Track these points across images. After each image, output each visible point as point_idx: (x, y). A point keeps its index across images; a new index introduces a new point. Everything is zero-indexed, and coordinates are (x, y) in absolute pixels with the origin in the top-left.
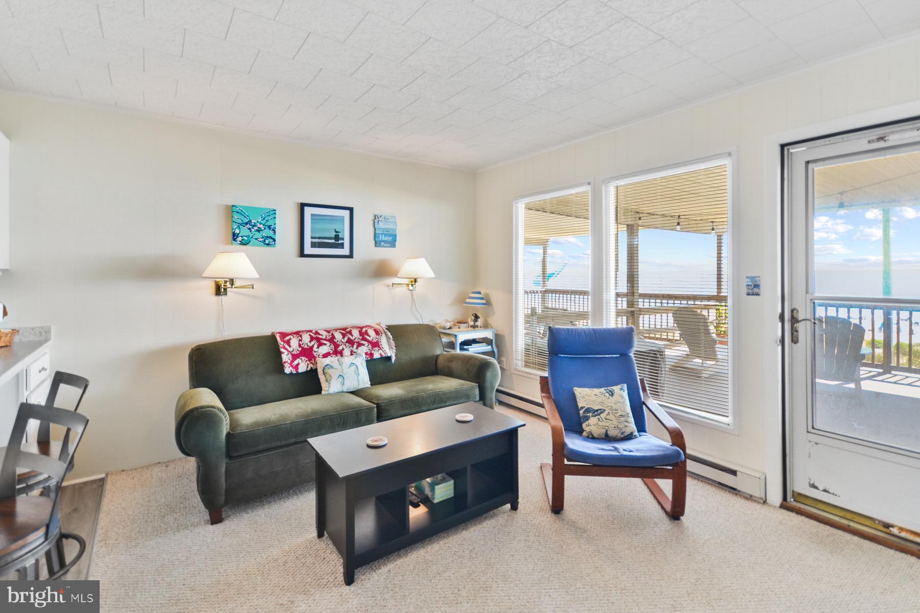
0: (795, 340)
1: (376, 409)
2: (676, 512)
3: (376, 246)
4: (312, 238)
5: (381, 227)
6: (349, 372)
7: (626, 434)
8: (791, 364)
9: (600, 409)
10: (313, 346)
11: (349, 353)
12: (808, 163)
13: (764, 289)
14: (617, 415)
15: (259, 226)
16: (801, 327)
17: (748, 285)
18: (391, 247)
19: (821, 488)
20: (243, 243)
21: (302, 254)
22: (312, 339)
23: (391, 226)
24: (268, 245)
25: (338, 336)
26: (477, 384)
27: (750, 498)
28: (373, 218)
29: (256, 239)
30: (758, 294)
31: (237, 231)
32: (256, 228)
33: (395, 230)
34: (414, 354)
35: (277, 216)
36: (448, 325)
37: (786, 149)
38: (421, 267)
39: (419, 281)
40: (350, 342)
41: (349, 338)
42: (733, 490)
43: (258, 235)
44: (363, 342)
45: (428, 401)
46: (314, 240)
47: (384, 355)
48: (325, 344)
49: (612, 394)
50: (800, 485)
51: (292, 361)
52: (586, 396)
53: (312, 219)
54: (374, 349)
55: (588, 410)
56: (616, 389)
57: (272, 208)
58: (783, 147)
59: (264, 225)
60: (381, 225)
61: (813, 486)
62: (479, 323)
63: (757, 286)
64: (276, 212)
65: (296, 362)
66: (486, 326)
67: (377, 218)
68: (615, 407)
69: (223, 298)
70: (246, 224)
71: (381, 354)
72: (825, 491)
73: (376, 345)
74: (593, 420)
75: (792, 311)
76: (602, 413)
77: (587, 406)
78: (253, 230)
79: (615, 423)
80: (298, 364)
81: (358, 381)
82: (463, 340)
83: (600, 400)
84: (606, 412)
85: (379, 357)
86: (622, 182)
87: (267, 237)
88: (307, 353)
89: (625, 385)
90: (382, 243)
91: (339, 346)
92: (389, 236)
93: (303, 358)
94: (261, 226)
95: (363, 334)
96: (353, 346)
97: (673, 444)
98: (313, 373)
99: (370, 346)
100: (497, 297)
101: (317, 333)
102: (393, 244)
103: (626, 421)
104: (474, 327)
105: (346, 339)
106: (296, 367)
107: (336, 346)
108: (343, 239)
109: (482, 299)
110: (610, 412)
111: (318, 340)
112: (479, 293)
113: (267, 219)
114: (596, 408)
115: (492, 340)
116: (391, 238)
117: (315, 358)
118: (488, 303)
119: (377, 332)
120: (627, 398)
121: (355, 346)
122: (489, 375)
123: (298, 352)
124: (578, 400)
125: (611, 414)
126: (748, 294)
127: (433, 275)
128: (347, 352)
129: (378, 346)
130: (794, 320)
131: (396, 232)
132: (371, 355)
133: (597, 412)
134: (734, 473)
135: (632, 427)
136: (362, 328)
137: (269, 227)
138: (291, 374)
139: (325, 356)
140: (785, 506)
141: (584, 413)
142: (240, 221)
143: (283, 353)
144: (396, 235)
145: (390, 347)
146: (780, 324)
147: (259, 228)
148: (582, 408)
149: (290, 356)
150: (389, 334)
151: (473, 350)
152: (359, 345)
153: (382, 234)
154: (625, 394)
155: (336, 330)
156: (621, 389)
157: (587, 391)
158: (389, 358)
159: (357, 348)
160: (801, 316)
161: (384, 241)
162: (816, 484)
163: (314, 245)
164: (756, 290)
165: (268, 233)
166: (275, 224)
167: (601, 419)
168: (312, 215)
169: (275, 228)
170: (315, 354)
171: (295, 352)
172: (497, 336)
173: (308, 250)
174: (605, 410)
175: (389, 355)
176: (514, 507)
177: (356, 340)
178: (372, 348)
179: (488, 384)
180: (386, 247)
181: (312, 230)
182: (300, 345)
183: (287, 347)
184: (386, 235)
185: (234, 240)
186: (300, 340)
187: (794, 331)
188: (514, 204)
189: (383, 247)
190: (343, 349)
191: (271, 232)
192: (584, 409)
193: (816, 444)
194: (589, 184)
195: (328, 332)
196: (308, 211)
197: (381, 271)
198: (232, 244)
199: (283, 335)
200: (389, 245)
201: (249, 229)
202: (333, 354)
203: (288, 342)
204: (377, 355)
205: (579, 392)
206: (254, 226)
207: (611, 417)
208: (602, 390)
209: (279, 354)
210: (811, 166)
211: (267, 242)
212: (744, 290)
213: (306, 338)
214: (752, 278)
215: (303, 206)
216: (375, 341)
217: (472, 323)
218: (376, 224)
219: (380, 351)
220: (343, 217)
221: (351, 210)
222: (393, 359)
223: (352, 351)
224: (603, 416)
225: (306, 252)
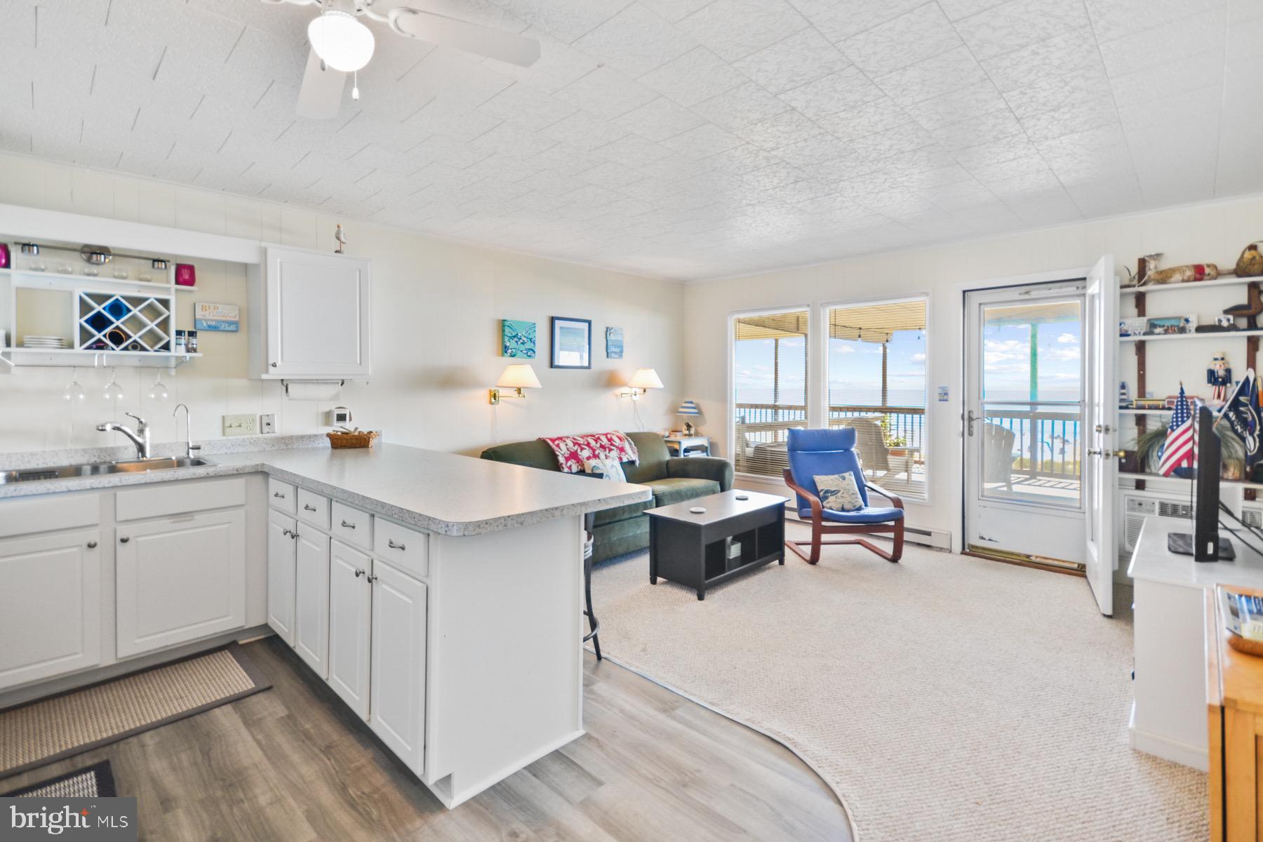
0: (970, 434)
2: (895, 558)
3: (607, 357)
4: (561, 350)
5: (612, 339)
7: (857, 507)
8: (968, 451)
9: (837, 490)
10: (576, 451)
11: (605, 457)
12: (980, 305)
13: (951, 396)
14: (849, 493)
15: (524, 339)
16: (975, 424)
17: (939, 394)
18: (619, 358)
19: (987, 538)
20: (513, 356)
21: (552, 365)
22: (575, 444)
23: (619, 338)
24: (529, 356)
25: (593, 443)
26: (718, 482)
27: (941, 549)
28: (605, 330)
29: (521, 351)
30: (947, 400)
31: (508, 344)
32: (521, 341)
33: (622, 342)
34: (652, 459)
35: (536, 329)
36: (667, 434)
37: (966, 294)
38: (652, 378)
39: (647, 390)
40: (602, 447)
41: (600, 444)
42: (928, 546)
43: (522, 347)
44: (612, 447)
45: (689, 493)
47: (630, 459)
48: (585, 449)
49: (844, 478)
50: (973, 540)
51: (566, 463)
52: (824, 482)
53: (560, 332)
54: (622, 453)
55: (827, 492)
56: (846, 475)
57: (533, 321)
58: (964, 292)
59: (527, 338)
60: (611, 337)
61: (982, 538)
62: (692, 431)
63: (946, 394)
64: (537, 326)
65: (569, 464)
66: (697, 434)
67: (608, 330)
68: (847, 487)
69: (496, 406)
70: (514, 337)
71: (628, 458)
72: (990, 540)
73: (622, 450)
74: (832, 499)
75: (969, 412)
77: (826, 489)
78: (519, 343)
80: (571, 466)
82: (685, 447)
83: (835, 483)
85: (628, 460)
86: (839, 307)
87: (529, 349)
88: (574, 456)
89: (852, 473)
90: (613, 355)
91: (595, 450)
92: (618, 347)
93: (573, 461)
95: (610, 440)
96: (605, 450)
97: (895, 507)
98: (582, 474)
99: (618, 451)
100: (708, 406)
101: (574, 439)
102: (620, 354)
103: (856, 498)
104: (690, 435)
105: (598, 444)
106: (570, 469)
109: (694, 408)
110: (844, 491)
111: (579, 445)
112: (691, 403)
113: (529, 332)
114: (832, 489)
115: (707, 448)
116: (619, 349)
117: (582, 461)
118: (700, 413)
119: (620, 439)
120: (854, 481)
121: (607, 451)
122: (727, 473)
123: (568, 455)
124: (817, 485)
125: (844, 493)
126: (940, 400)
127: (662, 386)
128: (602, 456)
129: (624, 451)
130: (970, 419)
132: (621, 459)
133: (834, 493)
134: (929, 534)
135: (861, 502)
136: (606, 435)
137: (531, 340)
139: (588, 458)
140: (963, 553)
141: (824, 494)
142: (510, 335)
143: (558, 455)
144: (622, 346)
145: (634, 453)
146: (962, 422)
147: (523, 341)
148: (822, 490)
149: (563, 458)
150: (630, 439)
151: (693, 455)
152: (610, 450)
153: (612, 346)
154: (853, 478)
155: (587, 436)
156: (850, 475)
157: (824, 478)
158: (633, 463)
159: (609, 453)
160: (974, 416)
161: (614, 352)
162: (984, 536)
164: (945, 397)
165: (529, 345)
166: (535, 337)
167: (837, 497)
168: (561, 328)
169: (535, 340)
170: (580, 457)
171: (566, 455)
172: (711, 444)
173: (558, 361)
174: (840, 491)
175: (634, 459)
176: (782, 563)
177: (606, 446)
178: (620, 453)
179: (727, 482)
181: (561, 342)
182: (568, 449)
183: (559, 450)
184: (615, 347)
185: (506, 352)
186: (566, 445)
187: (970, 427)
188: (729, 318)
189: (614, 358)
190: (599, 453)
191: (532, 344)
192: (823, 491)
193: (984, 507)
194: (808, 306)
195: (582, 438)
196: (557, 324)
197: (610, 381)
198: (503, 355)
199: (553, 440)
200: (617, 356)
201: (517, 342)
202: (593, 457)
203: (558, 446)
204: (625, 460)
205: (817, 478)
206: (520, 339)
207: (845, 495)
208: (836, 476)
209: (556, 456)
210: (982, 307)
211: (529, 354)
212: (937, 397)
213: (570, 444)
214: (943, 388)
215: (553, 320)
216: (620, 446)
217: (687, 432)
218: (608, 336)
219: (627, 456)
220: (583, 329)
221: (589, 323)
222: (637, 463)
223: (606, 455)
224: (839, 494)
225: (556, 363)
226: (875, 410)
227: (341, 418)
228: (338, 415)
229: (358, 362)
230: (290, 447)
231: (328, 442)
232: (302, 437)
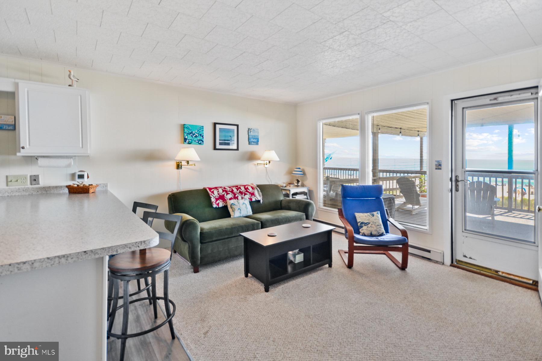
0: (457, 190)
1: (260, 224)
2: (403, 267)
3: (249, 144)
4: (220, 140)
5: (251, 134)
6: (243, 207)
7: (380, 233)
8: (455, 201)
9: (368, 223)
10: (224, 195)
11: (241, 198)
12: (463, 108)
13: (443, 166)
14: (376, 225)
15: (196, 134)
16: (460, 184)
17: (436, 165)
18: (256, 145)
19: (468, 257)
20: (189, 143)
21: (215, 149)
22: (223, 191)
23: (256, 134)
24: (200, 144)
25: (235, 190)
26: (305, 214)
27: (437, 262)
28: (247, 130)
29: (195, 141)
30: (440, 169)
31: (186, 137)
32: (195, 136)
33: (258, 136)
34: (271, 199)
35: (204, 129)
36: (284, 185)
37: (453, 102)
38: (273, 155)
39: (271, 162)
40: (241, 193)
41: (240, 191)
42: (429, 259)
43: (196, 139)
44: (247, 193)
45: (284, 221)
46: (221, 141)
47: (257, 199)
48: (230, 194)
49: (373, 215)
50: (459, 256)
51: (216, 202)
52: (361, 217)
53: (220, 131)
54: (252, 196)
55: (362, 223)
56: (375, 213)
57: (202, 125)
58: (452, 101)
59: (198, 134)
60: (252, 134)
61: (465, 256)
62: (300, 184)
63: (440, 165)
64: (204, 127)
65: (217, 202)
66: (303, 186)
67: (250, 130)
68: (375, 221)
69: (180, 170)
70: (190, 133)
71: (255, 199)
72: (470, 258)
73: (253, 194)
74: (365, 228)
75: (456, 177)
76: (369, 224)
77: (362, 221)
78: (193, 137)
79: (375, 228)
80: (219, 203)
81: (247, 212)
82: (293, 193)
83: (368, 218)
84: (371, 224)
85: (255, 200)
86: (375, 114)
87: (200, 140)
88: (222, 198)
89: (379, 212)
90: (252, 143)
91: (236, 194)
92: (255, 139)
93: (221, 200)
94: (197, 135)
95: (246, 189)
96: (242, 195)
97: (403, 236)
98: (225, 208)
99: (250, 195)
100: (309, 171)
101: (225, 188)
102: (257, 143)
103: (380, 228)
104: (298, 186)
105: (239, 191)
106: (218, 204)
107: (235, 195)
108: (234, 141)
109: (301, 171)
110: (373, 223)
111: (226, 191)
112: (300, 169)
113: (199, 131)
114: (366, 222)
115: (307, 193)
116: (256, 140)
117: (226, 200)
118: (304, 174)
119: (253, 188)
120: (380, 217)
121: (243, 195)
122: (310, 209)
123: (218, 197)
124: (357, 219)
125: (373, 225)
126: (436, 169)
127: (278, 159)
128: (240, 197)
129: (254, 195)
130: (457, 181)
131: (258, 137)
132: (251, 199)
133: (367, 224)
134: (429, 251)
135: (383, 230)
136: (245, 186)
137: (201, 135)
138: (216, 207)
139: (231, 199)
140: (452, 265)
141: (360, 224)
142: (188, 132)
143: (211, 197)
144: (258, 139)
145: (260, 196)
146: (450, 183)
147: (196, 135)
148: (359, 222)
149: (215, 199)
150: (258, 189)
151: (298, 197)
152: (245, 194)
153: (252, 138)
154: (379, 215)
155: (233, 187)
156: (377, 213)
157: (361, 214)
158: (259, 201)
159: (244, 196)
160: (460, 179)
161: (253, 142)
162: (466, 256)
163: (221, 144)
164: (439, 167)
165: (200, 138)
166: (203, 133)
167: (368, 227)
168: (220, 129)
169: (203, 135)
170: (226, 198)
171: (217, 197)
172: (310, 191)
173: (218, 146)
174: (370, 223)
175: (259, 199)
176: (330, 266)
177: (244, 192)
178: (251, 196)
179: (310, 213)
180: (254, 145)
181: (220, 136)
182: (218, 194)
183: (213, 194)
184: (254, 139)
185: (185, 141)
186: (218, 191)
187: (457, 186)
188: (318, 123)
189: (253, 145)
190: (238, 196)
191: (202, 137)
192: (360, 223)
193: (466, 237)
194: (359, 114)
195: (230, 187)
196: (218, 127)
197: (251, 157)
198: (184, 143)
199: (210, 189)
200: (255, 144)
201: (192, 136)
202: (234, 198)
203: (213, 192)
204: (254, 200)
205: (357, 215)
206: (194, 134)
207: (373, 226)
208: (368, 214)
209: (210, 198)
210: (465, 110)
211: (200, 142)
212: (434, 167)
213: (220, 191)
214: (438, 161)
215: (215, 124)
216: (252, 192)
217: (296, 184)
218: (249, 133)
219: (255, 198)
220: (234, 129)
221: (237, 126)
222: (261, 201)
223: (242, 197)
224: (369, 225)
225: (217, 147)
226: (416, 172)
227: (81, 177)
228: (79, 175)
229: (81, 146)
230: (48, 192)
231: (66, 191)
232: (56, 187)
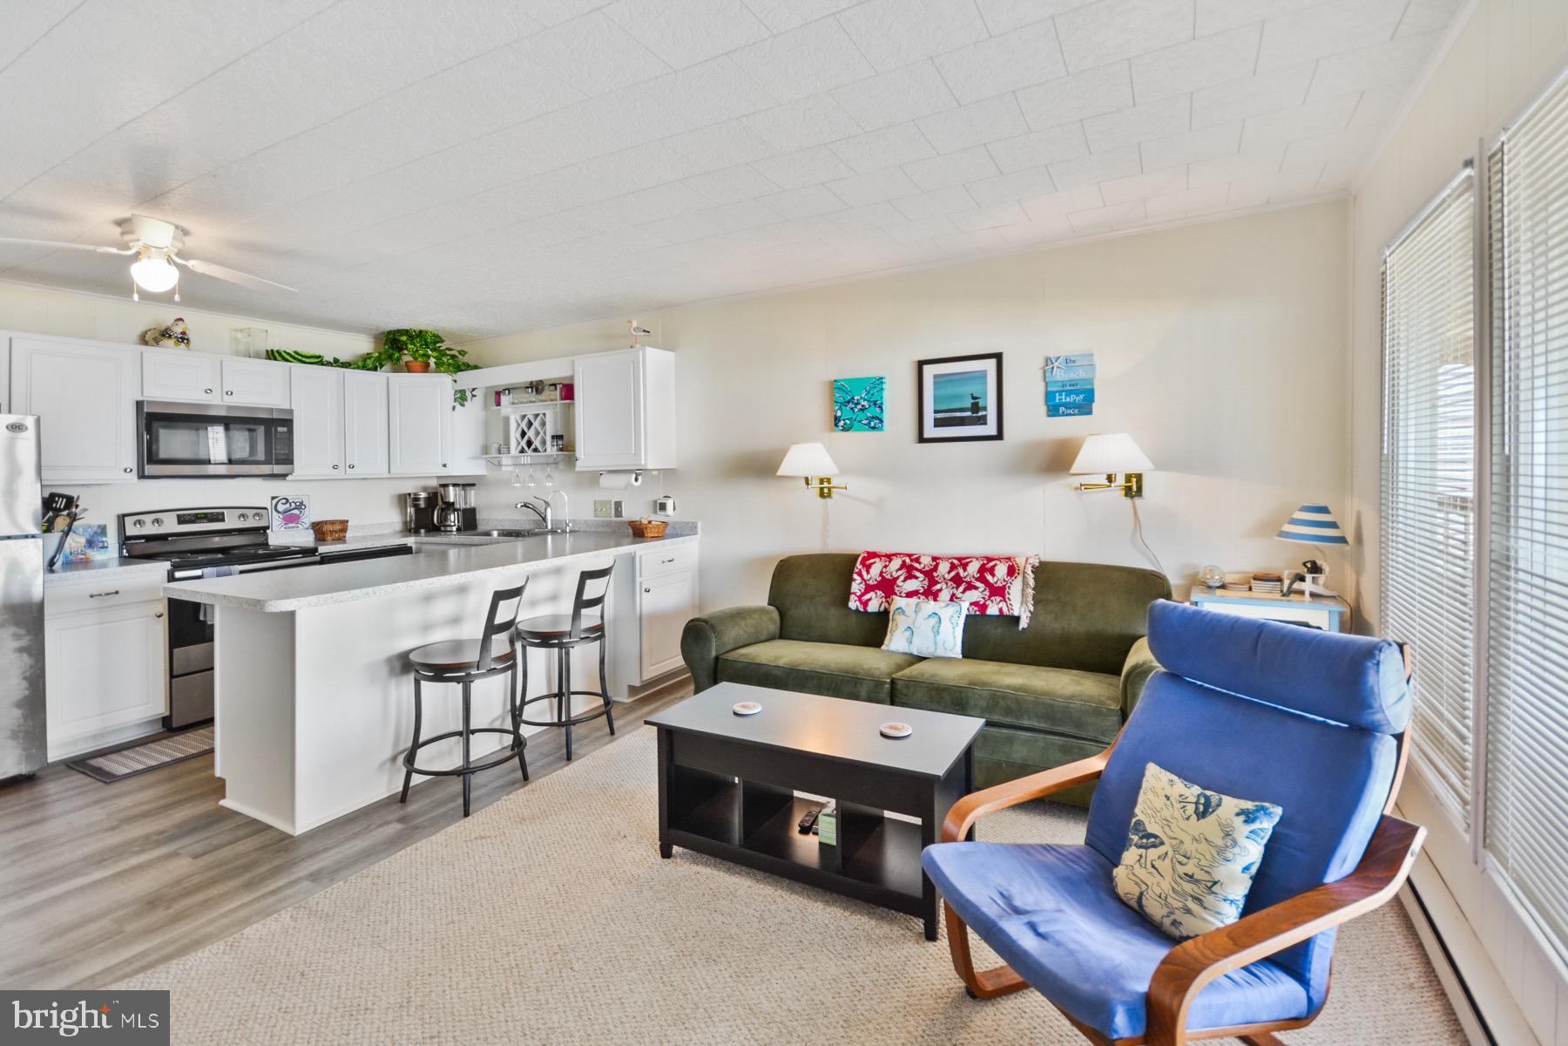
3: (1049, 415)
4: (936, 412)
5: (1059, 378)
6: (924, 625)
9: (1155, 837)
10: (899, 578)
11: (949, 597)
14: (1181, 870)
15: (863, 403)
18: (1081, 414)
20: (845, 429)
21: (922, 439)
22: (903, 566)
23: (1081, 374)
24: (874, 428)
25: (944, 569)
28: (1041, 363)
29: (860, 422)
31: (839, 414)
32: (859, 407)
33: (1091, 381)
35: (886, 386)
36: (1214, 579)
40: (957, 580)
41: (958, 574)
43: (861, 416)
44: (978, 584)
46: (940, 416)
48: (918, 578)
51: (863, 594)
53: (935, 383)
54: (993, 598)
57: (879, 375)
59: (868, 401)
60: (1060, 376)
64: (885, 380)
65: (867, 597)
67: (1049, 362)
69: (828, 500)
70: (849, 402)
71: (1001, 610)
73: (999, 592)
76: (1154, 846)
77: (1144, 817)
78: (856, 410)
79: (1166, 886)
80: (869, 600)
81: (936, 643)
84: (1162, 850)
85: (997, 613)
87: (873, 417)
88: (887, 586)
89: (1278, 811)
90: (1062, 409)
91: (937, 583)
92: (1078, 393)
93: (879, 593)
94: (865, 403)
95: (986, 569)
96: (957, 588)
98: (883, 618)
99: (987, 593)
101: (915, 559)
102: (1085, 408)
103: (1195, 898)
105: (953, 574)
106: (865, 604)
107: (933, 582)
108: (985, 409)
110: (1171, 853)
111: (912, 570)
112: (1324, 510)
113: (871, 392)
114: (1151, 829)
116: (1081, 397)
117: (894, 595)
119: (1012, 571)
121: (961, 589)
123: (875, 583)
125: (1168, 860)
128: (945, 595)
129: (1003, 595)
131: (1093, 384)
132: (983, 607)
136: (988, 560)
137: (875, 403)
138: (857, 610)
139: (908, 594)
142: (841, 400)
143: (855, 580)
144: (1092, 391)
145: (1024, 601)
147: (863, 406)
149: (863, 586)
150: (1031, 575)
152: (970, 587)
153: (1060, 392)
158: (1017, 619)
159: (963, 592)
161: (1068, 405)
163: (939, 423)
165: (875, 411)
166: (882, 398)
167: (1143, 860)
168: (937, 376)
169: (882, 403)
170: (896, 589)
171: (871, 583)
173: (930, 431)
174: (1162, 843)
175: (1016, 613)
176: (930, 934)
177: (968, 579)
178: (990, 597)
180: (1067, 415)
181: (936, 399)
182: (882, 574)
183: (864, 573)
184: (1069, 393)
185: (836, 425)
186: (886, 567)
189: (1064, 414)
190: (940, 590)
191: (878, 410)
194: (1470, 162)
195: (934, 560)
196: (929, 371)
198: (834, 431)
199: (868, 557)
200: (1076, 411)
201: (852, 409)
202: (922, 594)
203: (869, 565)
204: (993, 610)
206: (857, 404)
209: (850, 581)
211: (872, 424)
213: (896, 564)
215: (921, 364)
216: (1000, 585)
218: (1048, 374)
219: (1003, 605)
220: (985, 372)
221: (998, 357)
222: (1024, 624)
223: (953, 595)
225: (927, 435)
227: (663, 507)
229: (634, 453)
232: (629, 523)
